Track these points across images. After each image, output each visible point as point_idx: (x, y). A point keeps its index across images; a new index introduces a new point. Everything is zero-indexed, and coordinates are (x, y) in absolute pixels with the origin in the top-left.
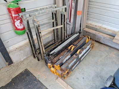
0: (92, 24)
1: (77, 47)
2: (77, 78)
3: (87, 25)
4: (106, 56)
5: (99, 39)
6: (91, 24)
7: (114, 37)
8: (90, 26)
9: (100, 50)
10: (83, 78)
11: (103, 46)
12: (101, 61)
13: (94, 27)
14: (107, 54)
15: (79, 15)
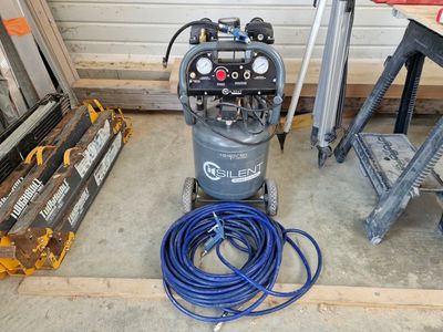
0: (97, 60)
1: (59, 144)
2: (100, 243)
3: (80, 67)
4: (174, 142)
5: (138, 101)
6: (94, 63)
7: (168, 79)
8: (93, 68)
9: (153, 133)
10: (121, 230)
11: (157, 119)
12: (162, 160)
13: (107, 67)
14: (175, 135)
15: (20, 34)
